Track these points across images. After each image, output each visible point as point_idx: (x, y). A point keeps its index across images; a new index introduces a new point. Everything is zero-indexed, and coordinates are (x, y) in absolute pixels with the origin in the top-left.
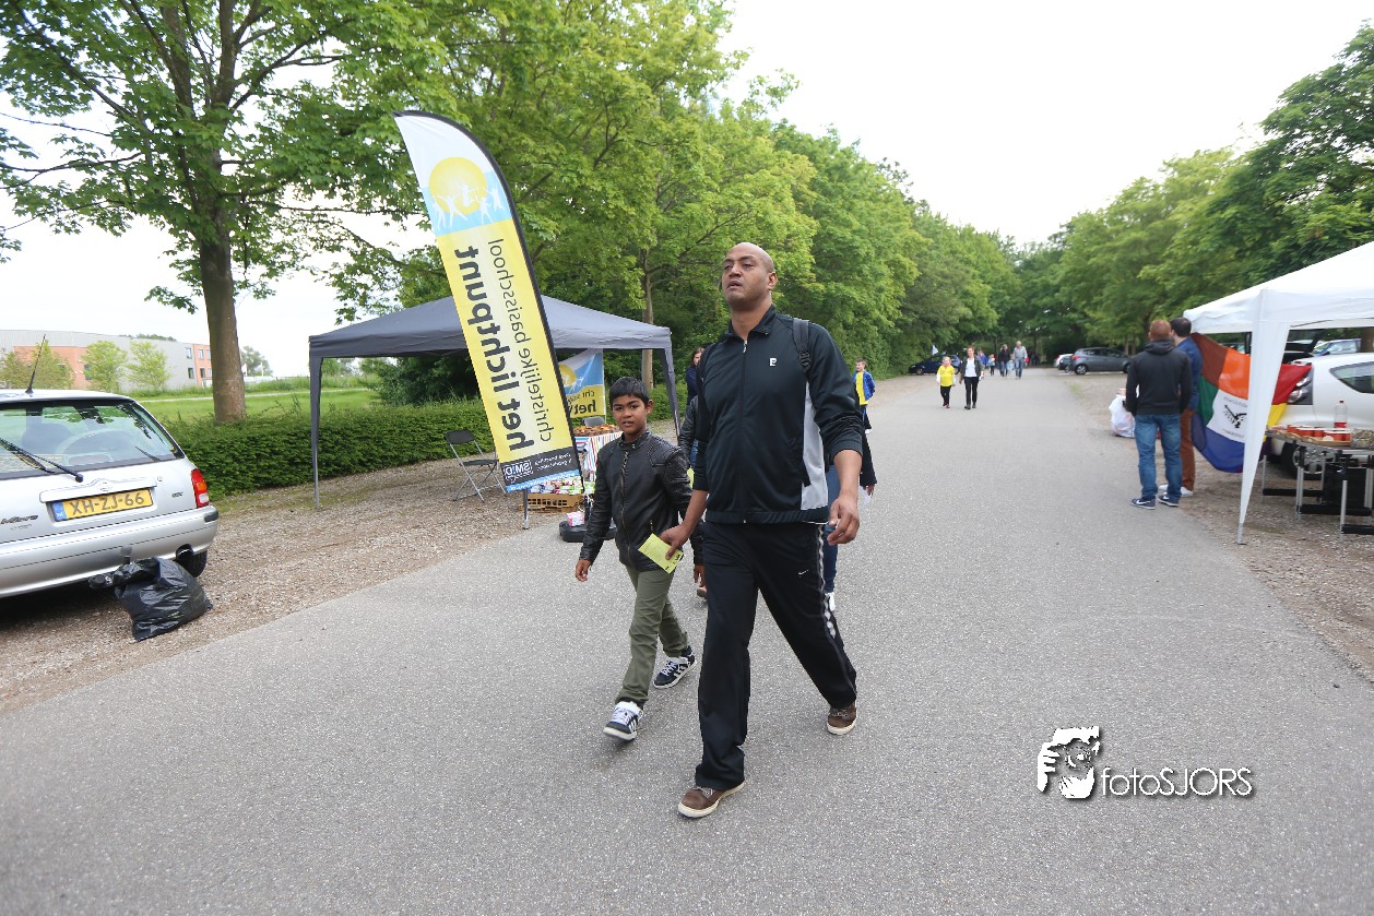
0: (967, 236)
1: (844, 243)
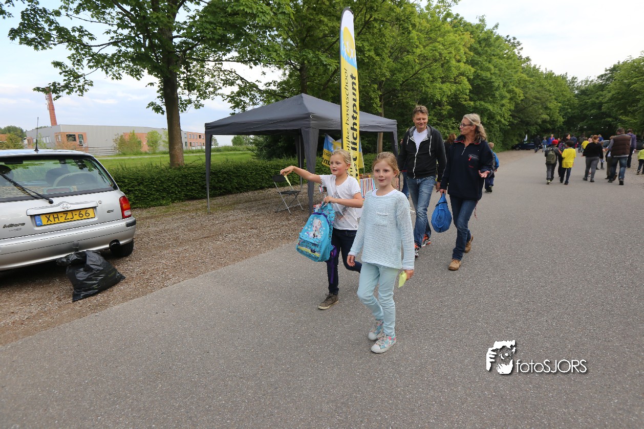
0: (549, 78)
1: (485, 80)
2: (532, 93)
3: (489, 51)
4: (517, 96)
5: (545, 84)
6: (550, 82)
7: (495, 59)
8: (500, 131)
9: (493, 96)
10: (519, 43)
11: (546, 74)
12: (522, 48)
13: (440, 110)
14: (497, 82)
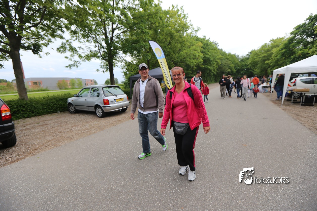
1: (208, 58)
2: (224, 62)
3: (208, 48)
4: (219, 63)
5: (228, 58)
6: (230, 57)
7: (210, 50)
8: (214, 75)
9: (210, 63)
10: (217, 44)
11: (228, 54)
12: (219, 45)
13: (192, 69)
14: (212, 59)
